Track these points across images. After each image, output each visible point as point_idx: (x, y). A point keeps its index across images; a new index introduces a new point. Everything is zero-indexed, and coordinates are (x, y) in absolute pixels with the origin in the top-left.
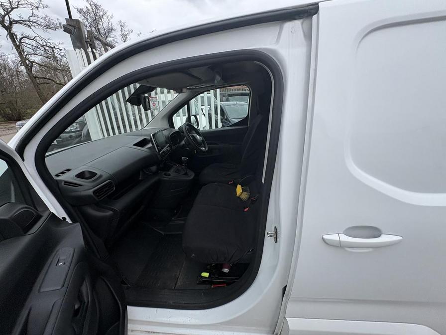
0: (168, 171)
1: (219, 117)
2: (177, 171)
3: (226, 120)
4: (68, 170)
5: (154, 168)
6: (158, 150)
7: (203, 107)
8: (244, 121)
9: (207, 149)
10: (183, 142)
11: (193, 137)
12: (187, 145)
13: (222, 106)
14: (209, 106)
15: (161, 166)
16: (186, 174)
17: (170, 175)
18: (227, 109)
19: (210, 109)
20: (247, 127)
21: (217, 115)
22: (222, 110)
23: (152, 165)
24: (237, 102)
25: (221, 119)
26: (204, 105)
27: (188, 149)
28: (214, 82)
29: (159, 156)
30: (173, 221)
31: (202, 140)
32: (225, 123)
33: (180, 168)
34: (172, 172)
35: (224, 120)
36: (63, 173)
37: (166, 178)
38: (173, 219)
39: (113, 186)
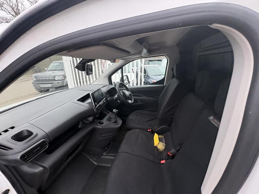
0: (102, 119)
1: (143, 74)
2: (109, 119)
3: (147, 76)
4: (12, 128)
5: (91, 119)
6: (95, 105)
7: (133, 68)
8: (161, 82)
9: (133, 101)
10: (116, 96)
11: (123, 93)
12: (119, 99)
13: (145, 67)
14: (137, 67)
15: (97, 116)
16: (116, 122)
17: (103, 123)
18: (147, 70)
19: (138, 69)
20: (163, 85)
21: (142, 72)
22: (145, 70)
23: (90, 116)
24: (155, 65)
25: (144, 75)
26: (133, 67)
27: (119, 101)
28: (141, 55)
29: (95, 110)
30: (104, 155)
31: (130, 95)
32: (146, 78)
33: (112, 117)
34: (105, 120)
35: (146, 76)
36: (6, 131)
37: (99, 127)
38: (104, 154)
39: (46, 144)
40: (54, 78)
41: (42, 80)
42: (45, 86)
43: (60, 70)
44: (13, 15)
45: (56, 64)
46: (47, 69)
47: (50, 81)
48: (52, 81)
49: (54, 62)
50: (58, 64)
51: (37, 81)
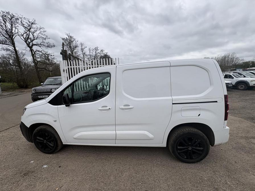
40: (51, 91)
41: (40, 93)
42: (43, 97)
43: (55, 84)
44: (6, 37)
45: (51, 80)
46: (43, 84)
47: (47, 93)
48: (48, 93)
49: (49, 78)
50: (53, 80)
51: (36, 93)
